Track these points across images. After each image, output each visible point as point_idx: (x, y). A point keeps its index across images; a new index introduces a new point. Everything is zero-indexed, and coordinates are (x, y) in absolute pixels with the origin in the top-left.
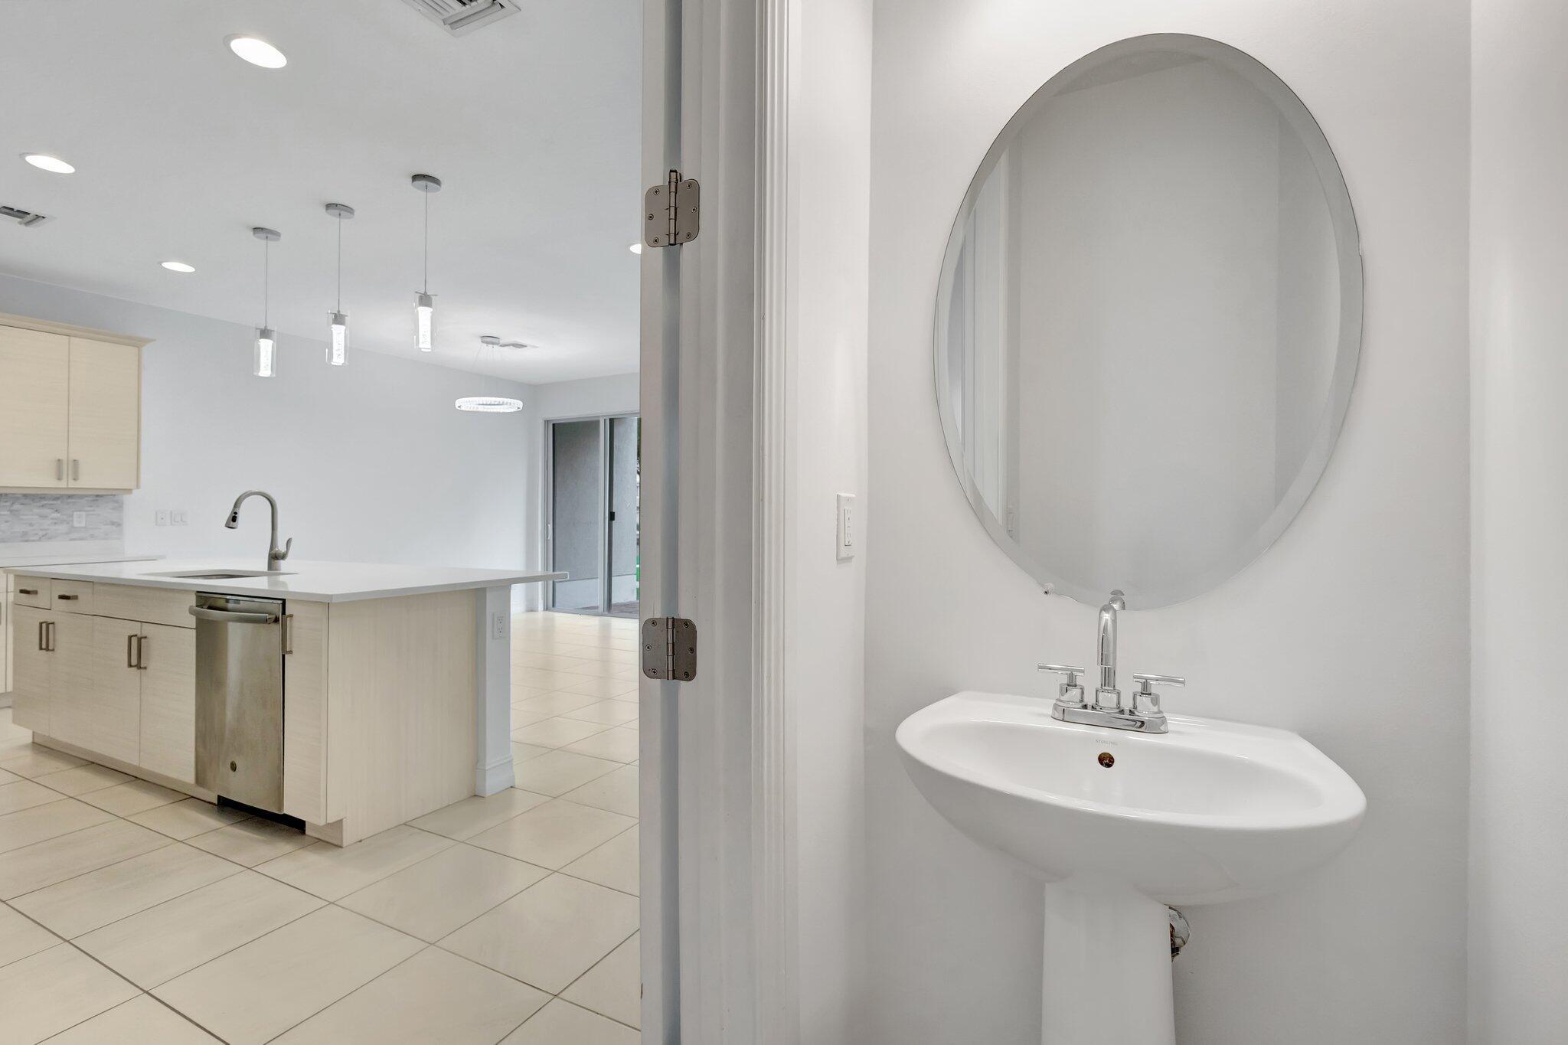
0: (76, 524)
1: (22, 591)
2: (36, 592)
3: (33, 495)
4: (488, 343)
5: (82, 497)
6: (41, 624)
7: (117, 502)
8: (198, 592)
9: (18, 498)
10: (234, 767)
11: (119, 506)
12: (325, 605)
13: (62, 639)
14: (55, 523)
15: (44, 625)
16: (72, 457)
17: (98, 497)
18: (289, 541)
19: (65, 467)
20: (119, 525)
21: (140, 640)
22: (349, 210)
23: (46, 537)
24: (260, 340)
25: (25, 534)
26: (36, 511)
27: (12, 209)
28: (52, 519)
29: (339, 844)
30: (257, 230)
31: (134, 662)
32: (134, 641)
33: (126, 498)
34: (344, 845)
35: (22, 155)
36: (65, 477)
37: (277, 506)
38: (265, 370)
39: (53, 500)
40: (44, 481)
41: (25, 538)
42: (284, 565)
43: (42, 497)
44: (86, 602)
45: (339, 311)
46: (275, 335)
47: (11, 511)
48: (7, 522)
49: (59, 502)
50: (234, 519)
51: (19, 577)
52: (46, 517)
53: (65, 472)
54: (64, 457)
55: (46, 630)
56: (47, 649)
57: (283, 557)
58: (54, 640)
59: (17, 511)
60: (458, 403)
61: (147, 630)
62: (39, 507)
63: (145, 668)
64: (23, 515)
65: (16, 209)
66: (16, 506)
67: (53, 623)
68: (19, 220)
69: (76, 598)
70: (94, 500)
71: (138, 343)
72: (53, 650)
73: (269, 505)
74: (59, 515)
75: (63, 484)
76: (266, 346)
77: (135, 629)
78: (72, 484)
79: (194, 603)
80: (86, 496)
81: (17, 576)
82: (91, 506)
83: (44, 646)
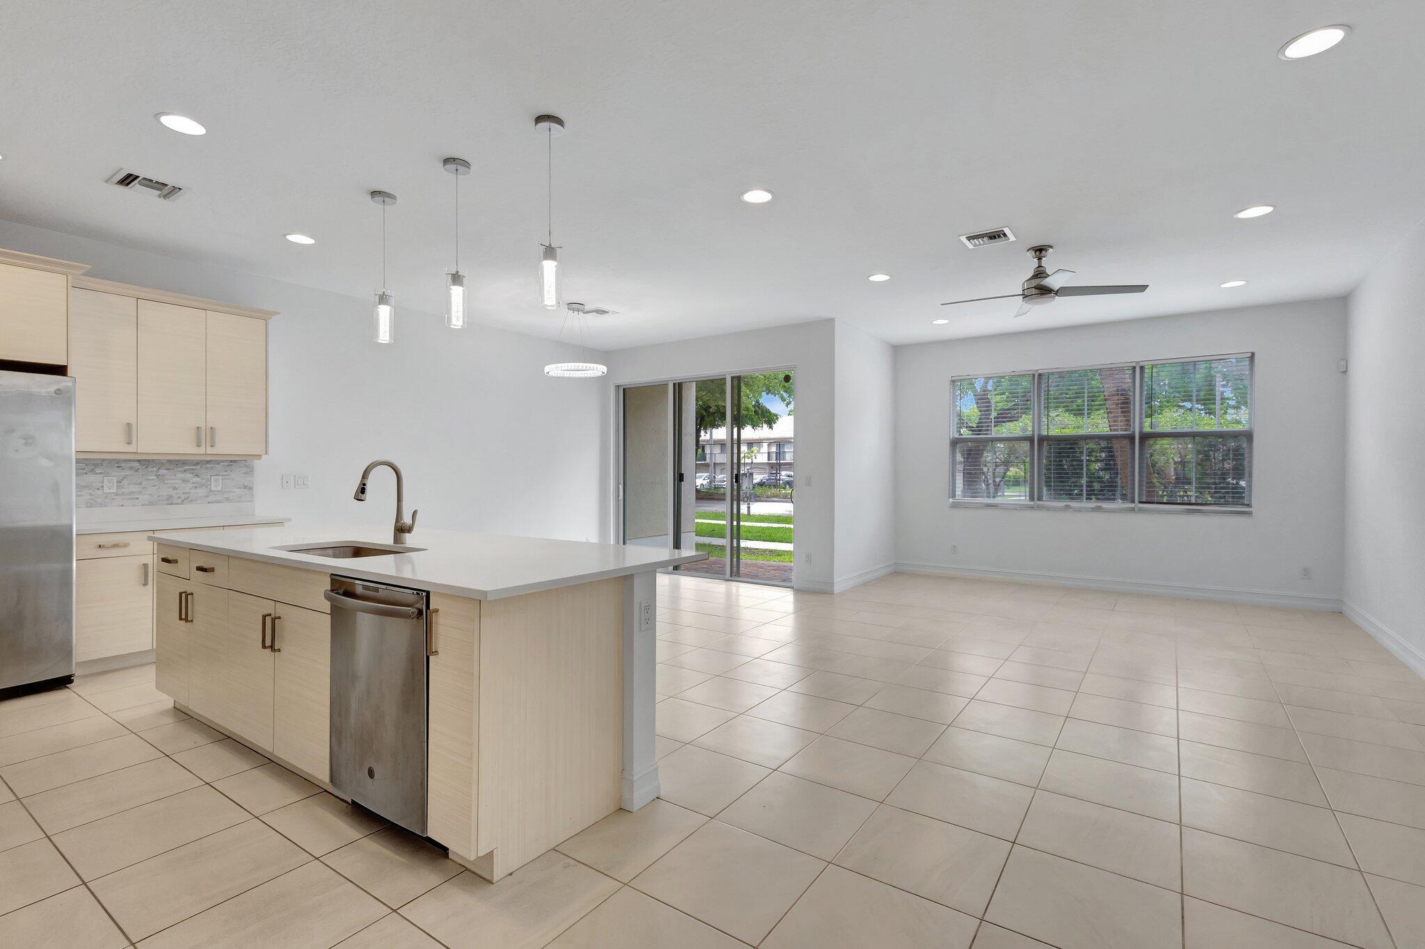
0: (213, 488)
1: (164, 560)
2: (176, 561)
3: (176, 461)
4: (574, 310)
5: (218, 462)
6: (181, 594)
7: (247, 466)
8: (332, 574)
9: (163, 464)
10: (371, 773)
11: (250, 471)
12: (475, 601)
13: (199, 609)
14: (196, 487)
15: (183, 595)
16: (209, 425)
17: (232, 462)
18: (415, 513)
19: (203, 433)
20: (251, 488)
21: (273, 620)
22: (466, 164)
23: (187, 500)
24: (379, 306)
25: (170, 497)
26: (180, 475)
27: (151, 181)
28: (193, 483)
29: (488, 877)
30: (374, 193)
31: (268, 643)
32: (268, 620)
33: (257, 464)
34: (495, 880)
35: (158, 115)
36: (203, 444)
37: (402, 473)
38: (384, 336)
39: (193, 465)
40: (185, 447)
41: (170, 501)
42: (410, 539)
43: (184, 463)
44: (222, 573)
45: (457, 272)
46: (393, 301)
47: (158, 476)
48: (154, 486)
49: (198, 467)
50: (363, 490)
51: (162, 544)
52: (188, 481)
53: (203, 440)
54: (202, 425)
55: (185, 599)
56: (187, 620)
57: (409, 530)
58: (193, 612)
59: (163, 475)
60: (547, 369)
61: (281, 610)
62: (181, 471)
63: (279, 650)
64: (167, 480)
65: (155, 180)
66: (162, 472)
67: (192, 594)
68: (159, 192)
69: (212, 570)
70: (227, 466)
71: (264, 316)
72: (192, 621)
73: (395, 475)
74: (199, 479)
75: (202, 450)
76: (384, 312)
77: (268, 608)
78: (210, 450)
79: (329, 588)
80: (223, 461)
81: (158, 544)
82: (226, 471)
83: (183, 617)
